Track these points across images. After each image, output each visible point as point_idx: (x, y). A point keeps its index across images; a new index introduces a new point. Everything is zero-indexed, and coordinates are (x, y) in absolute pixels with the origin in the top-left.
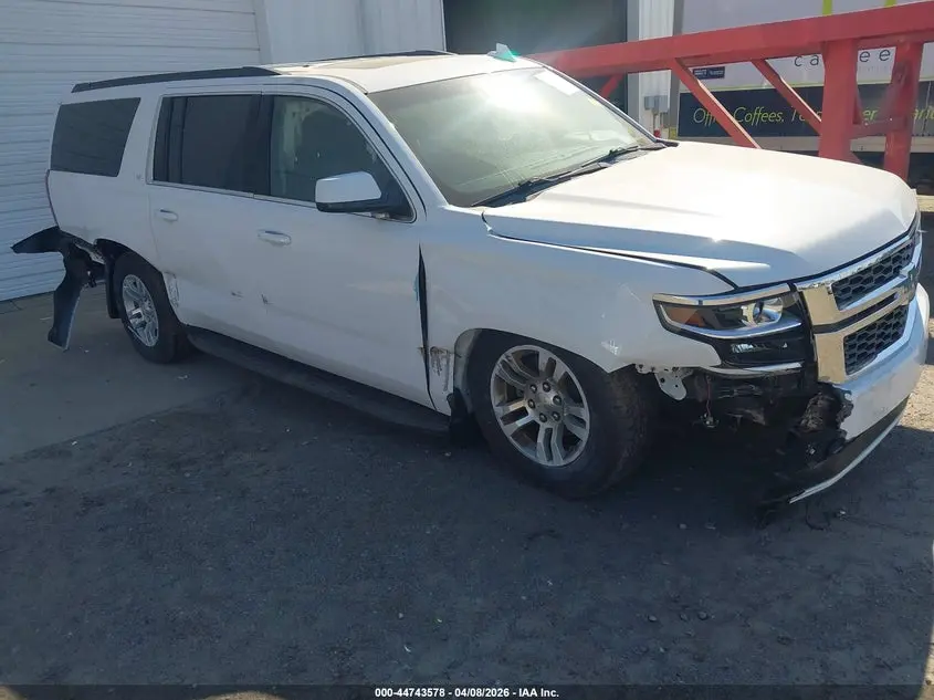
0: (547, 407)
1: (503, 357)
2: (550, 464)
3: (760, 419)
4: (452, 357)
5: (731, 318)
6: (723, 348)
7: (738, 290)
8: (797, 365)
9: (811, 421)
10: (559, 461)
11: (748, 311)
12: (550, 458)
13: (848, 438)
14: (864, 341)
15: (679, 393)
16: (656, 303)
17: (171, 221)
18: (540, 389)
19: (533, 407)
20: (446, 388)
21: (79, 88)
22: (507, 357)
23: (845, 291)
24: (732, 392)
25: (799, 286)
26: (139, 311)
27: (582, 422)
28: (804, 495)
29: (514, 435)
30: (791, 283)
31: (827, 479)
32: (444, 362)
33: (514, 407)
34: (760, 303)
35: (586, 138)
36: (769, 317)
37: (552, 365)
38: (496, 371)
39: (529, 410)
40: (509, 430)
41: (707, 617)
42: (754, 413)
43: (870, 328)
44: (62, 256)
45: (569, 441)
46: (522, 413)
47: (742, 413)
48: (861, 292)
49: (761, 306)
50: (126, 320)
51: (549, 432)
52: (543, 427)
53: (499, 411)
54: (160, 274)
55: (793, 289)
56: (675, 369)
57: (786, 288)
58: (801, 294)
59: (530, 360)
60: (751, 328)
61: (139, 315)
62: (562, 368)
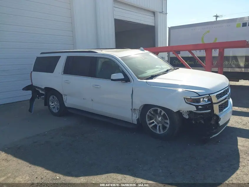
0: (159, 121)
1: (149, 111)
2: (160, 133)
3: (203, 122)
4: (138, 111)
5: (198, 101)
6: (197, 107)
7: (200, 96)
8: (210, 111)
9: (213, 122)
10: (162, 132)
11: (201, 100)
12: (160, 132)
13: (220, 125)
14: (222, 107)
15: (187, 117)
16: (184, 98)
17: (68, 83)
18: (158, 117)
19: (156, 121)
20: (136, 117)
21: (42, 53)
22: (150, 110)
23: (218, 96)
24: (197, 117)
25: (211, 95)
26: (53, 104)
27: (167, 123)
28: (213, 137)
29: (151, 128)
30: (209, 94)
31: (217, 133)
32: (136, 112)
33: (151, 121)
34: (203, 98)
35: (160, 67)
36: (205, 101)
37: (161, 112)
38: (148, 114)
39: (155, 122)
40: (150, 126)
41: (197, 159)
42: (202, 121)
43: (222, 104)
44: (31, 91)
45: (164, 128)
46: (153, 122)
47: (199, 121)
48: (221, 97)
49: (203, 99)
50: (49, 106)
51: (159, 126)
52: (158, 125)
53: (148, 122)
54: (62, 95)
55: (209, 95)
56: (187, 111)
57: (208, 95)
58: (211, 96)
59: (156, 111)
60: (202, 103)
61: (53, 105)
62: (163, 112)
